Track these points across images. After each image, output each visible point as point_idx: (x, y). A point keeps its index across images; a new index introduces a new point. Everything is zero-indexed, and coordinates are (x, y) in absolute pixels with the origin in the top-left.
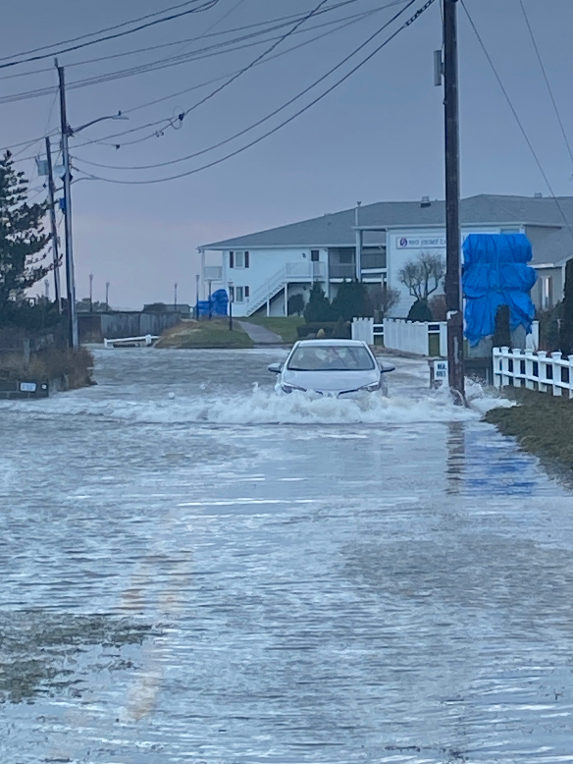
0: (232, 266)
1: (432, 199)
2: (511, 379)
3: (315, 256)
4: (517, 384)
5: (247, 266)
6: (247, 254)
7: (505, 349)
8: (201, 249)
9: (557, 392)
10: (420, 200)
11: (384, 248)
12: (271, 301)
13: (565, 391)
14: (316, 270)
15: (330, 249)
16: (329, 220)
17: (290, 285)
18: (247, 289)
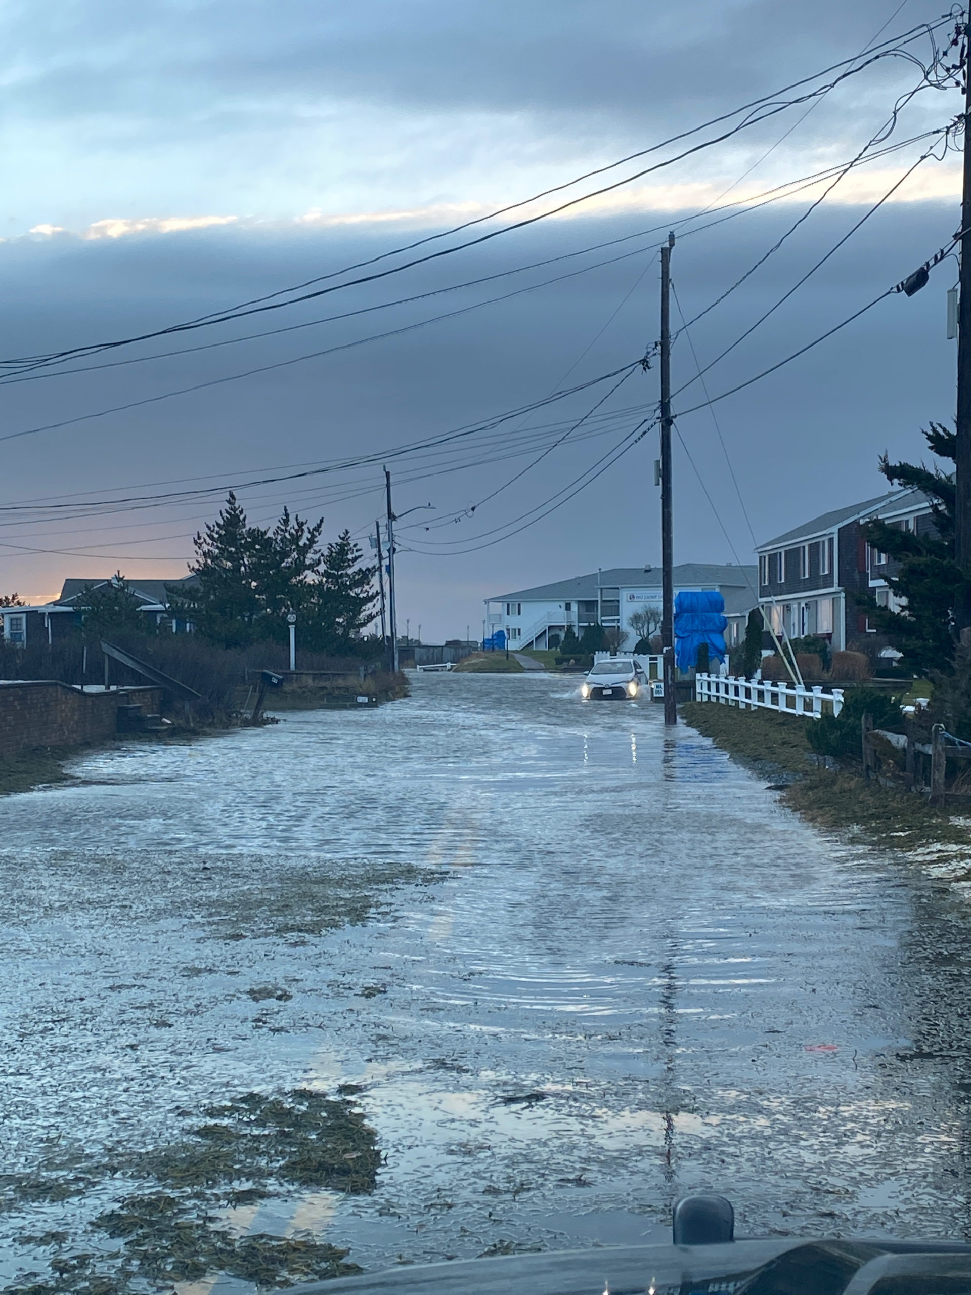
0: (508, 614)
1: (652, 567)
2: (709, 696)
3: (568, 607)
4: (713, 700)
5: (519, 613)
6: (519, 605)
7: (705, 675)
8: (487, 602)
9: (743, 706)
10: (644, 567)
11: (618, 601)
12: (536, 639)
13: (748, 705)
14: (569, 617)
15: (579, 602)
16: (578, 581)
17: (550, 627)
18: (519, 630)
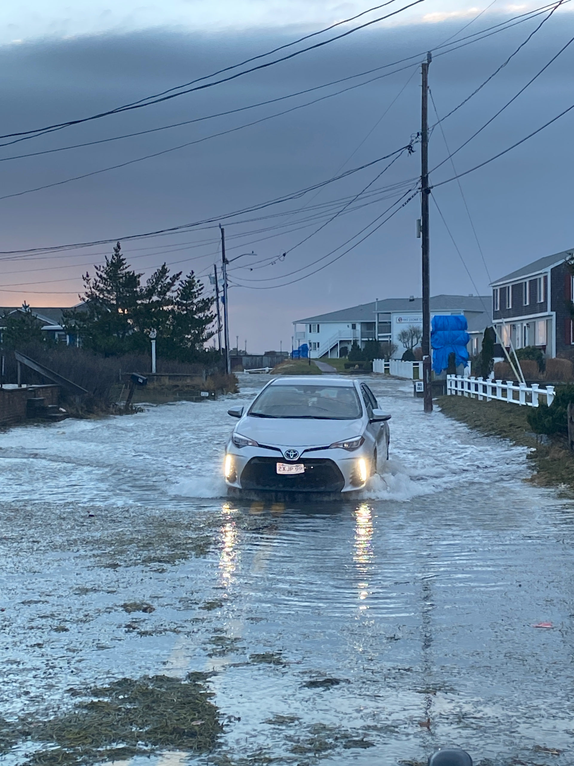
0: (310, 332)
2: (456, 391)
3: (354, 327)
4: (454, 393)
5: (318, 332)
6: (318, 326)
7: (453, 376)
8: (295, 323)
9: (480, 398)
10: (409, 297)
11: (390, 323)
12: (331, 350)
13: (485, 398)
14: (354, 334)
15: (362, 323)
16: (361, 308)
17: (341, 342)
18: (318, 343)
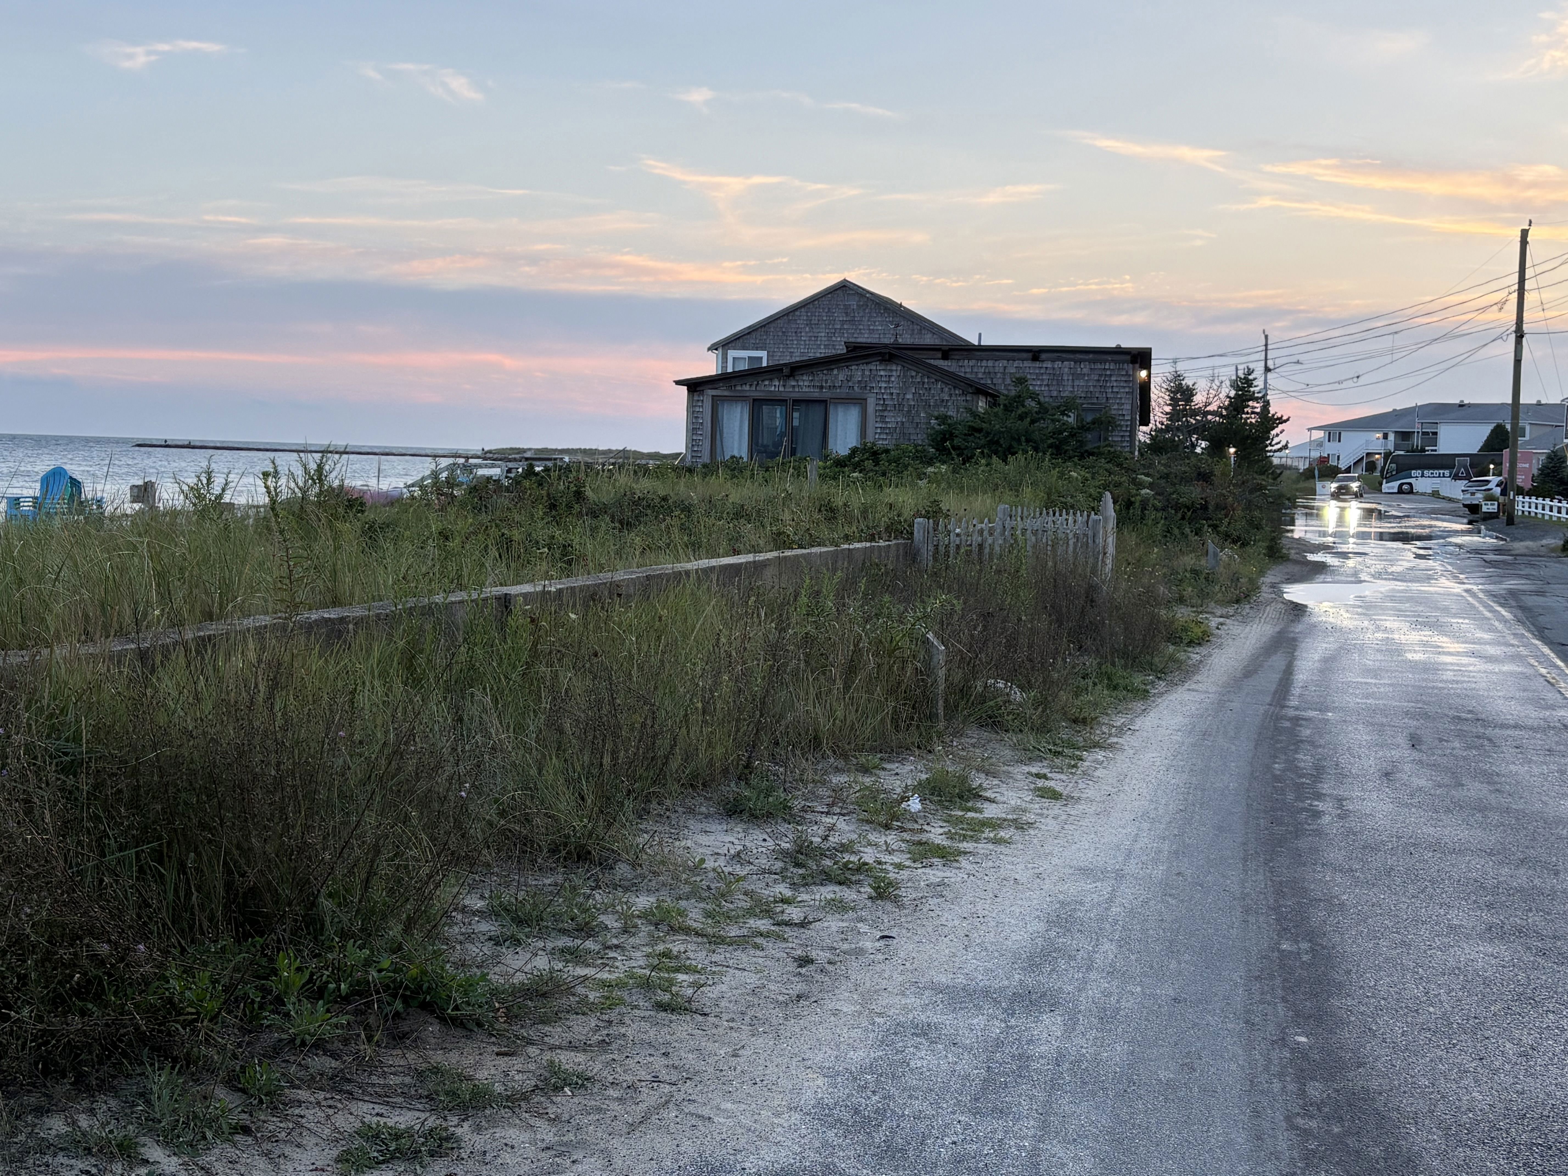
0: (1329, 441)
1: (1466, 402)
2: (1523, 512)
3: (1385, 436)
4: (1526, 513)
5: (1339, 441)
6: (1340, 434)
7: (1521, 497)
8: (1310, 429)
10: (1458, 402)
14: (1386, 445)
15: (1396, 432)
17: (1368, 454)
